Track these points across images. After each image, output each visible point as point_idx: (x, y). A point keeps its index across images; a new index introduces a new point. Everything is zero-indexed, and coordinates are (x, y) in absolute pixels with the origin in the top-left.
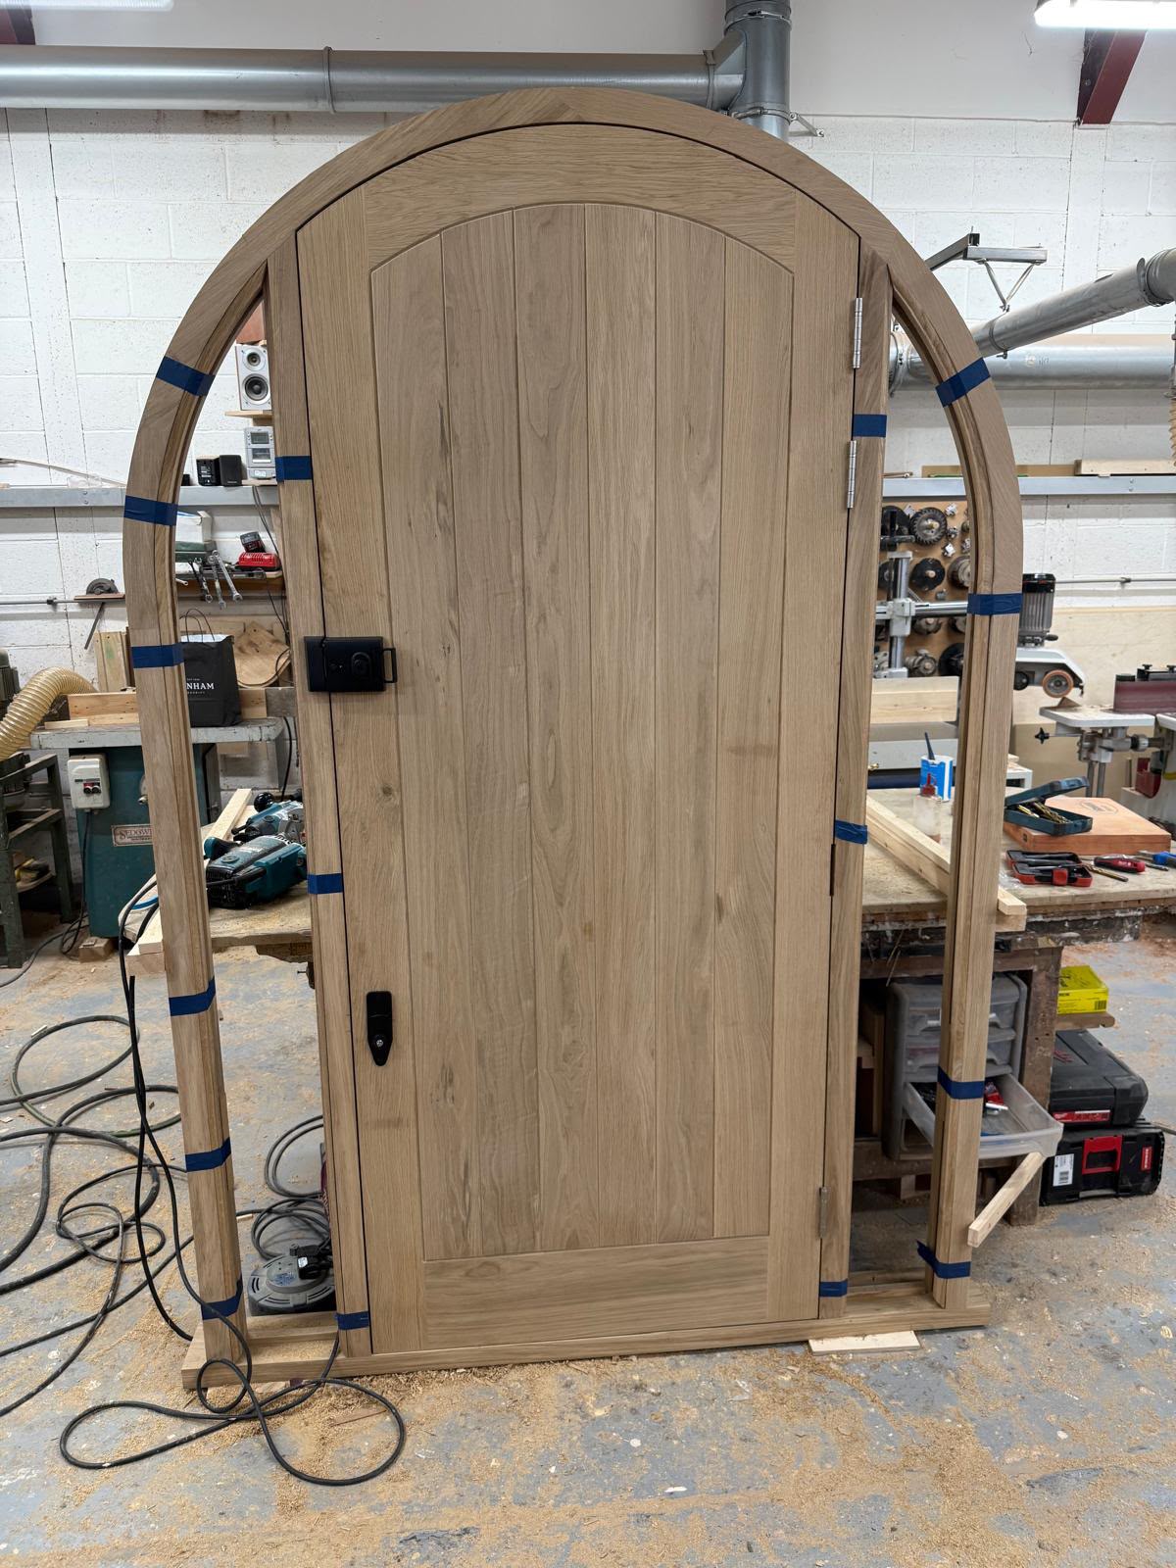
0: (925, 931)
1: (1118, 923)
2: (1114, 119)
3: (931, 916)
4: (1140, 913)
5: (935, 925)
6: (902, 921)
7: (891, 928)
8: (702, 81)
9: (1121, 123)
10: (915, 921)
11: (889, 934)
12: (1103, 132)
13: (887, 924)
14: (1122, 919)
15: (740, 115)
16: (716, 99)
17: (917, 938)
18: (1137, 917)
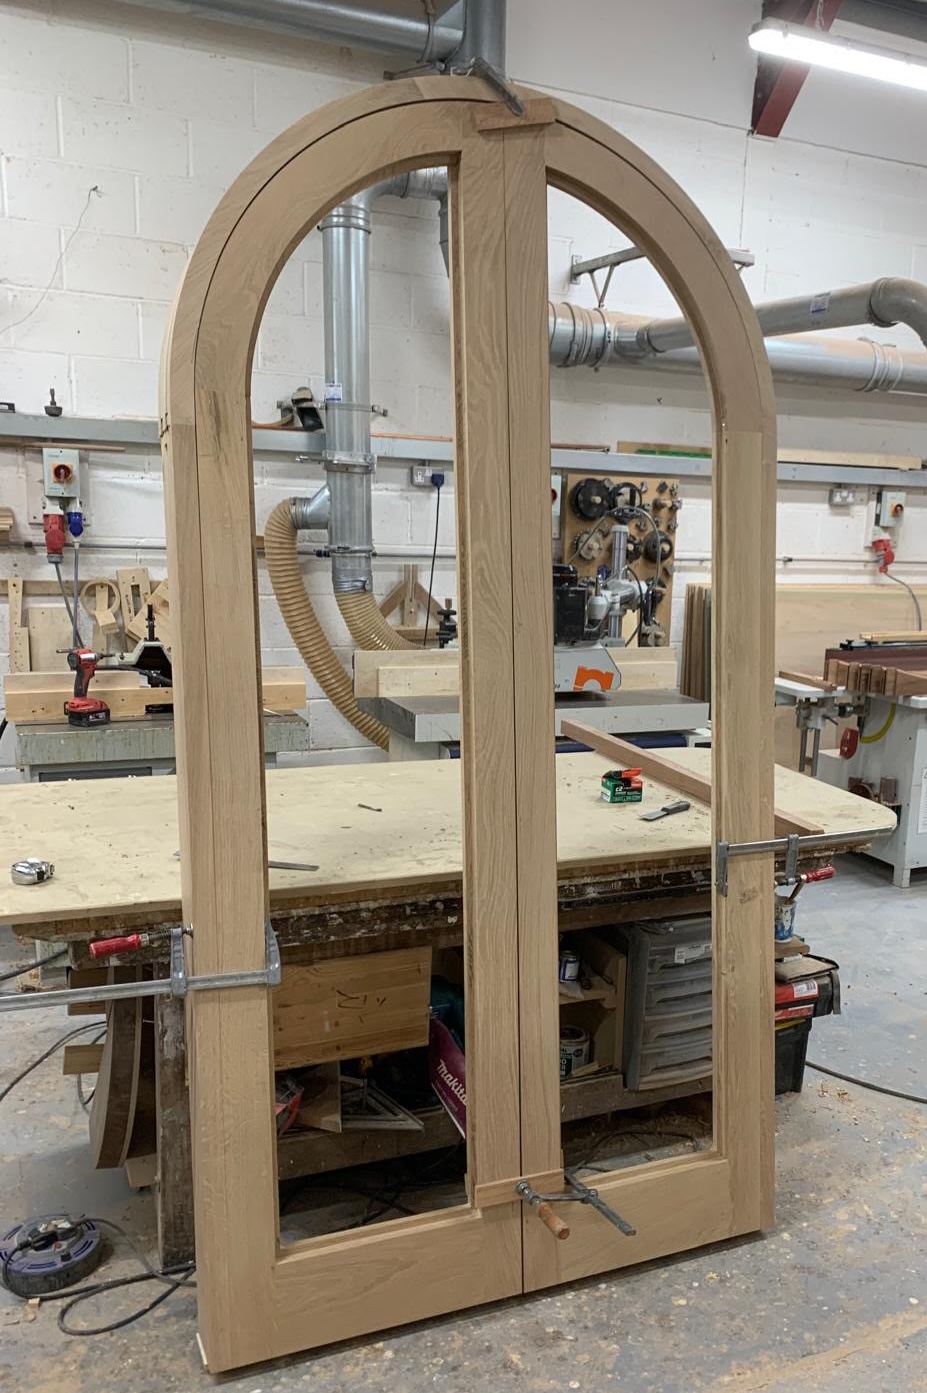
0: (667, 877)
1: (815, 862)
2: (782, 133)
3: (672, 863)
4: (832, 853)
5: (675, 871)
6: (649, 869)
7: (640, 875)
8: (423, 27)
9: (786, 139)
10: (659, 867)
11: (638, 881)
12: (771, 144)
13: (637, 872)
14: (819, 858)
15: (459, 71)
16: (435, 49)
17: (660, 883)
18: (830, 856)
